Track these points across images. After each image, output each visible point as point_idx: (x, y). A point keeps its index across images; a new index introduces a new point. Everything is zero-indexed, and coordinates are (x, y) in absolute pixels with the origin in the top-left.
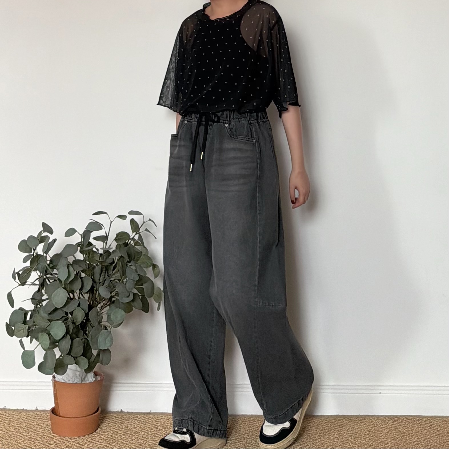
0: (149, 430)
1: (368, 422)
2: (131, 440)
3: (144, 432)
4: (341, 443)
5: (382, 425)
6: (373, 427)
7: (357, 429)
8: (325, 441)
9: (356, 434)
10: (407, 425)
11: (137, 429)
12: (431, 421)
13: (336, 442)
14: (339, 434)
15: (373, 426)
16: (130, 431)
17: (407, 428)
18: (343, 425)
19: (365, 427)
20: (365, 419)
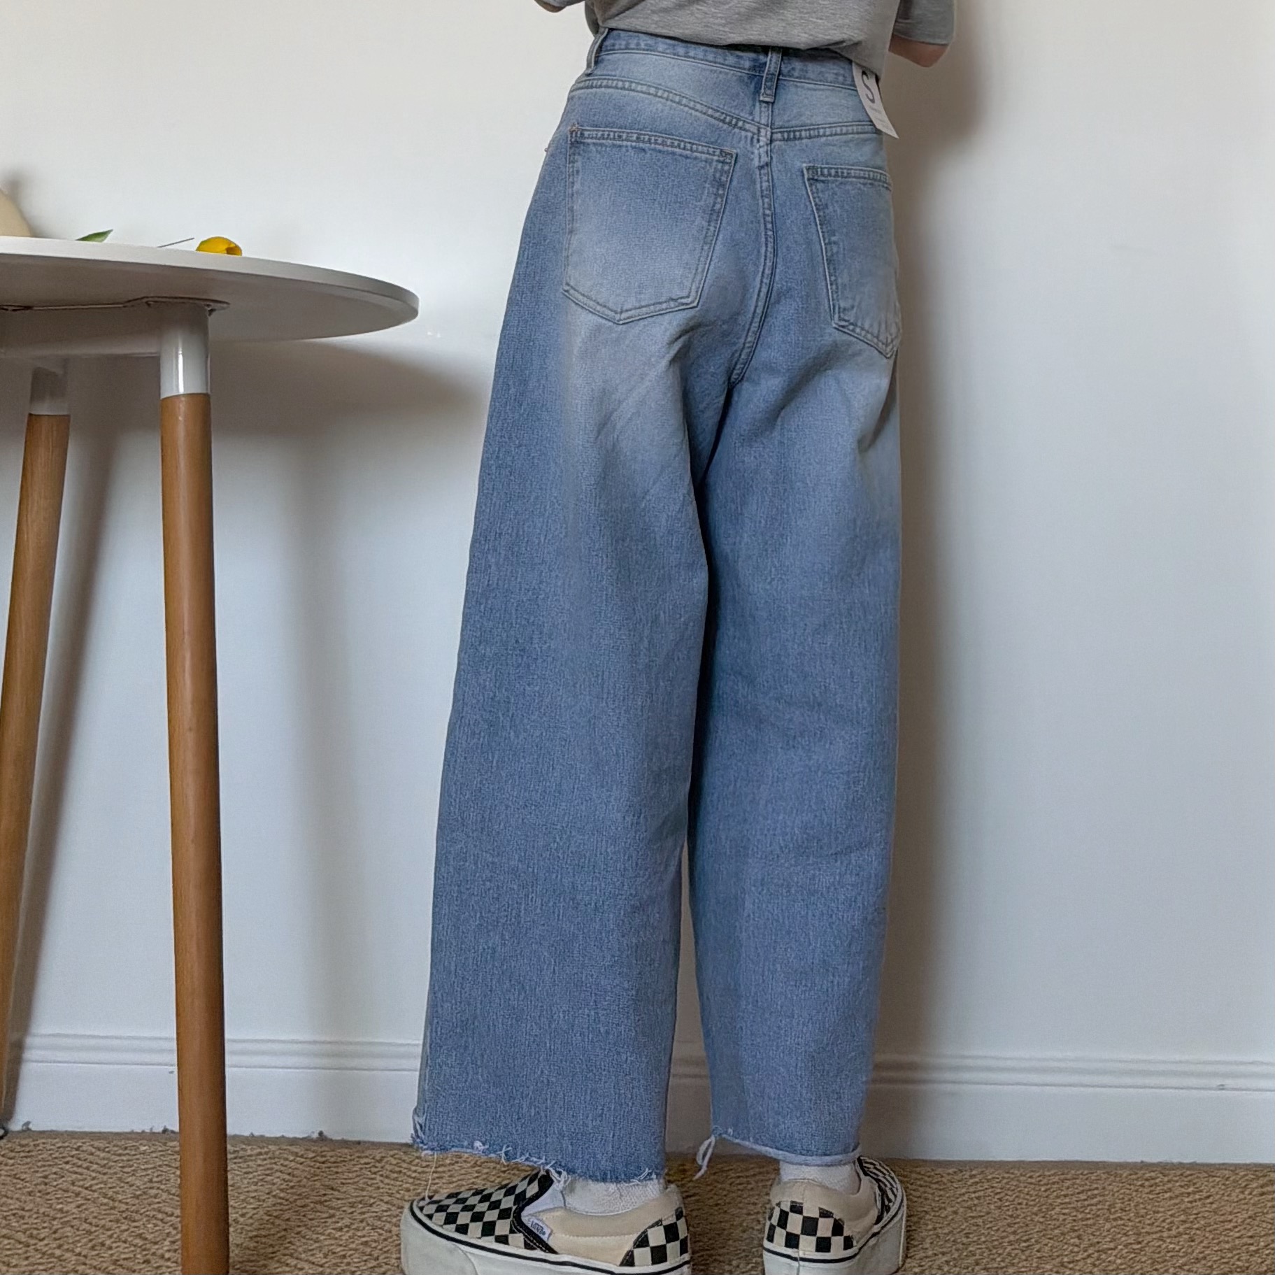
1: (1178, 1184)
3: (387, 1203)
4: (1091, 1251)
5: (1229, 1196)
7: (1142, 1206)
9: (1140, 1222)
11: (364, 1193)
13: (1077, 1246)
14: (1082, 1220)
15: (1197, 1197)
16: (338, 1199)
18: (1089, 1193)
19: (1171, 1198)
20: (1164, 1176)
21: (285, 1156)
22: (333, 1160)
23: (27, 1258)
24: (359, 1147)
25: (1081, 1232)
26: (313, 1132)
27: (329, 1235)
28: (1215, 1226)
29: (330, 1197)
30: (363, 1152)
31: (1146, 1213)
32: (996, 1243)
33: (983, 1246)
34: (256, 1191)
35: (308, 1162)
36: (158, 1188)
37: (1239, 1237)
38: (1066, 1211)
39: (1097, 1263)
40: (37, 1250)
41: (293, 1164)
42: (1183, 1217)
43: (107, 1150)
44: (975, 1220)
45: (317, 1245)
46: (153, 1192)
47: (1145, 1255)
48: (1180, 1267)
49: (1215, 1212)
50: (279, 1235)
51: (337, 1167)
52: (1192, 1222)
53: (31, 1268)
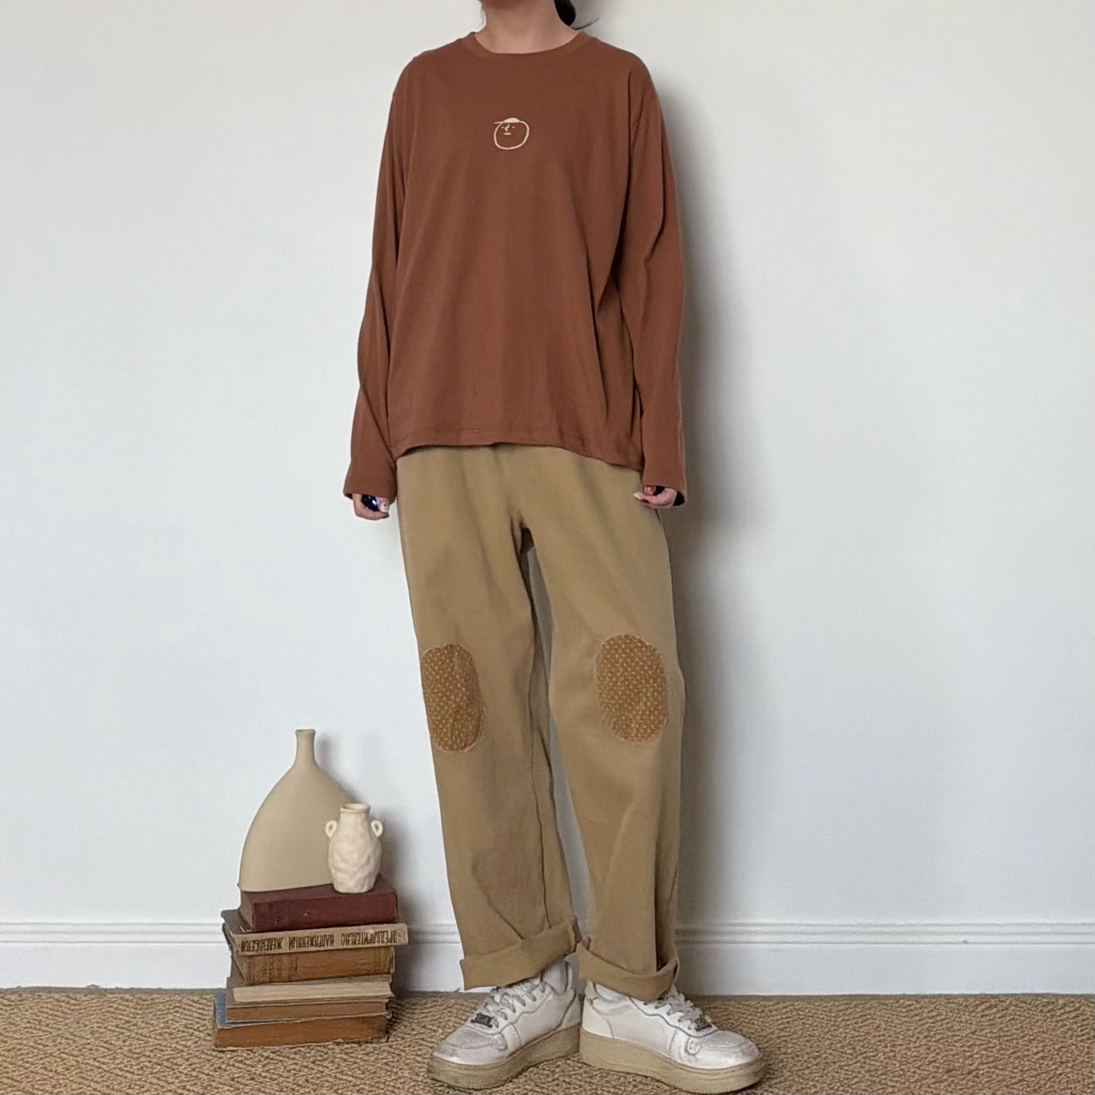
1: (926, 1010)
2: (363, 1054)
4: (860, 1058)
5: (960, 1018)
6: (937, 1021)
7: (899, 1026)
8: (822, 1052)
9: (896, 1037)
10: (1020, 1015)
12: (1078, 1005)
13: (851, 1054)
14: (857, 1036)
15: (938, 1018)
17: (1018, 1021)
18: (865, 1018)
19: (919, 1021)
20: (918, 1003)
25: (855, 1045)
37: (961, 1047)
38: (847, 1031)
39: (864, 1065)
42: (926, 1033)
44: (786, 1038)
47: (896, 1060)
48: (919, 1068)
49: (948, 1029)
52: (931, 1037)
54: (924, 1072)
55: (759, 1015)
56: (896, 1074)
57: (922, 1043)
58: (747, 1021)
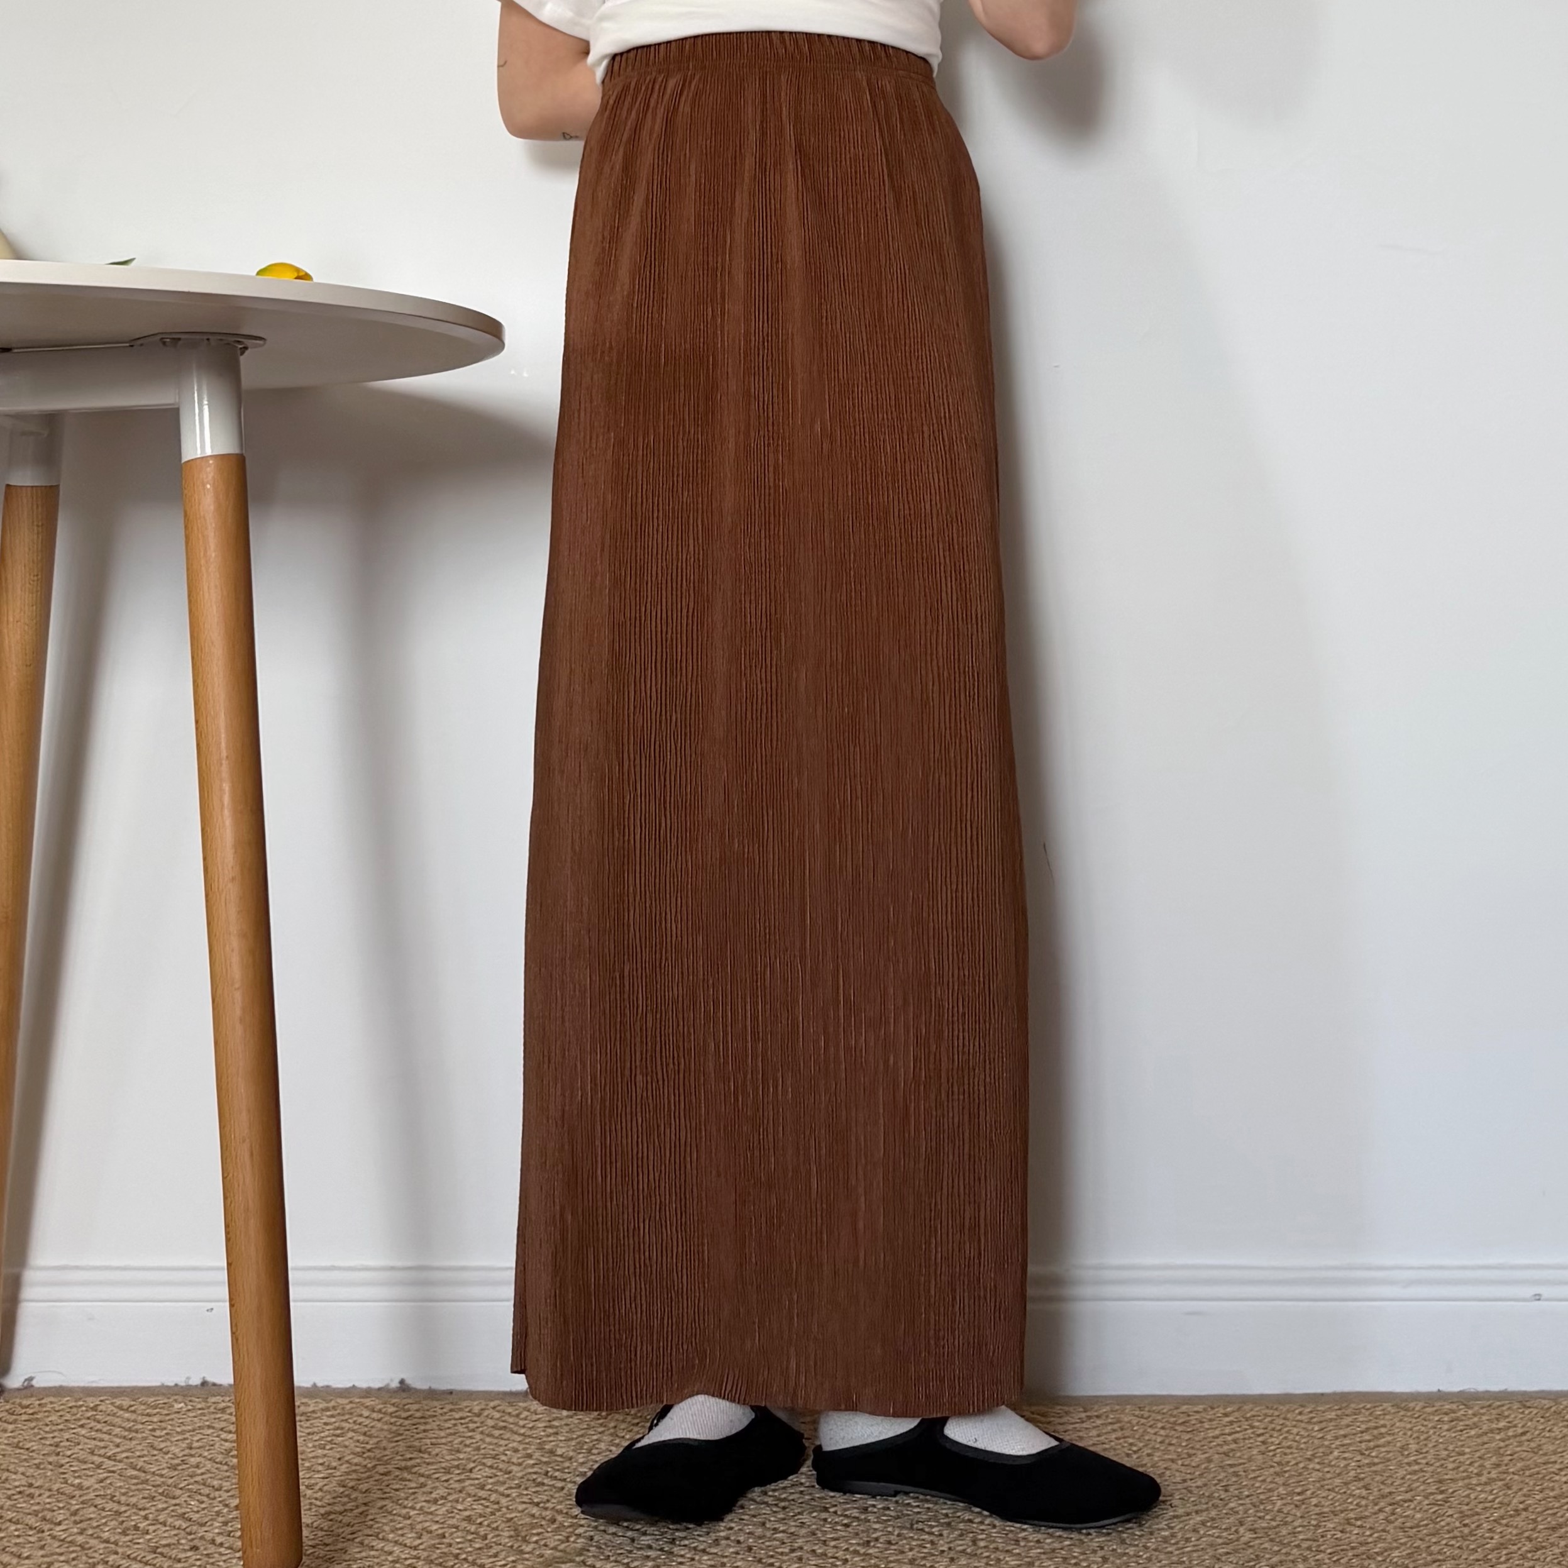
0: (515, 1460)
1: (1484, 1418)
3: (491, 1467)
4: (1382, 1504)
5: (1549, 1431)
7: (1441, 1446)
11: (462, 1456)
13: (1363, 1498)
14: (1368, 1465)
15: (1510, 1433)
16: (428, 1464)
18: (1376, 1432)
19: (1479, 1436)
20: (1468, 1407)
21: (358, 1411)
22: (418, 1414)
23: (42, 1548)
24: (450, 1398)
25: (1367, 1480)
26: (392, 1380)
27: (421, 1509)
28: (1537, 1469)
29: (418, 1461)
30: (456, 1404)
31: (1449, 1456)
32: (1262, 1497)
33: (1248, 1501)
34: (325, 1456)
35: (387, 1418)
36: (200, 1456)
38: (1346, 1455)
39: (1392, 1518)
40: (54, 1537)
41: (367, 1422)
42: (1494, 1459)
43: (133, 1408)
44: (1236, 1469)
45: (409, 1522)
46: (193, 1460)
47: (1450, 1507)
50: (360, 1510)
51: (425, 1423)
52: (1506, 1465)
53: (46, 1559)
54: (1510, 1530)
55: (1179, 1428)
56: (1456, 1533)
57: (1494, 1475)
58: (1159, 1439)
